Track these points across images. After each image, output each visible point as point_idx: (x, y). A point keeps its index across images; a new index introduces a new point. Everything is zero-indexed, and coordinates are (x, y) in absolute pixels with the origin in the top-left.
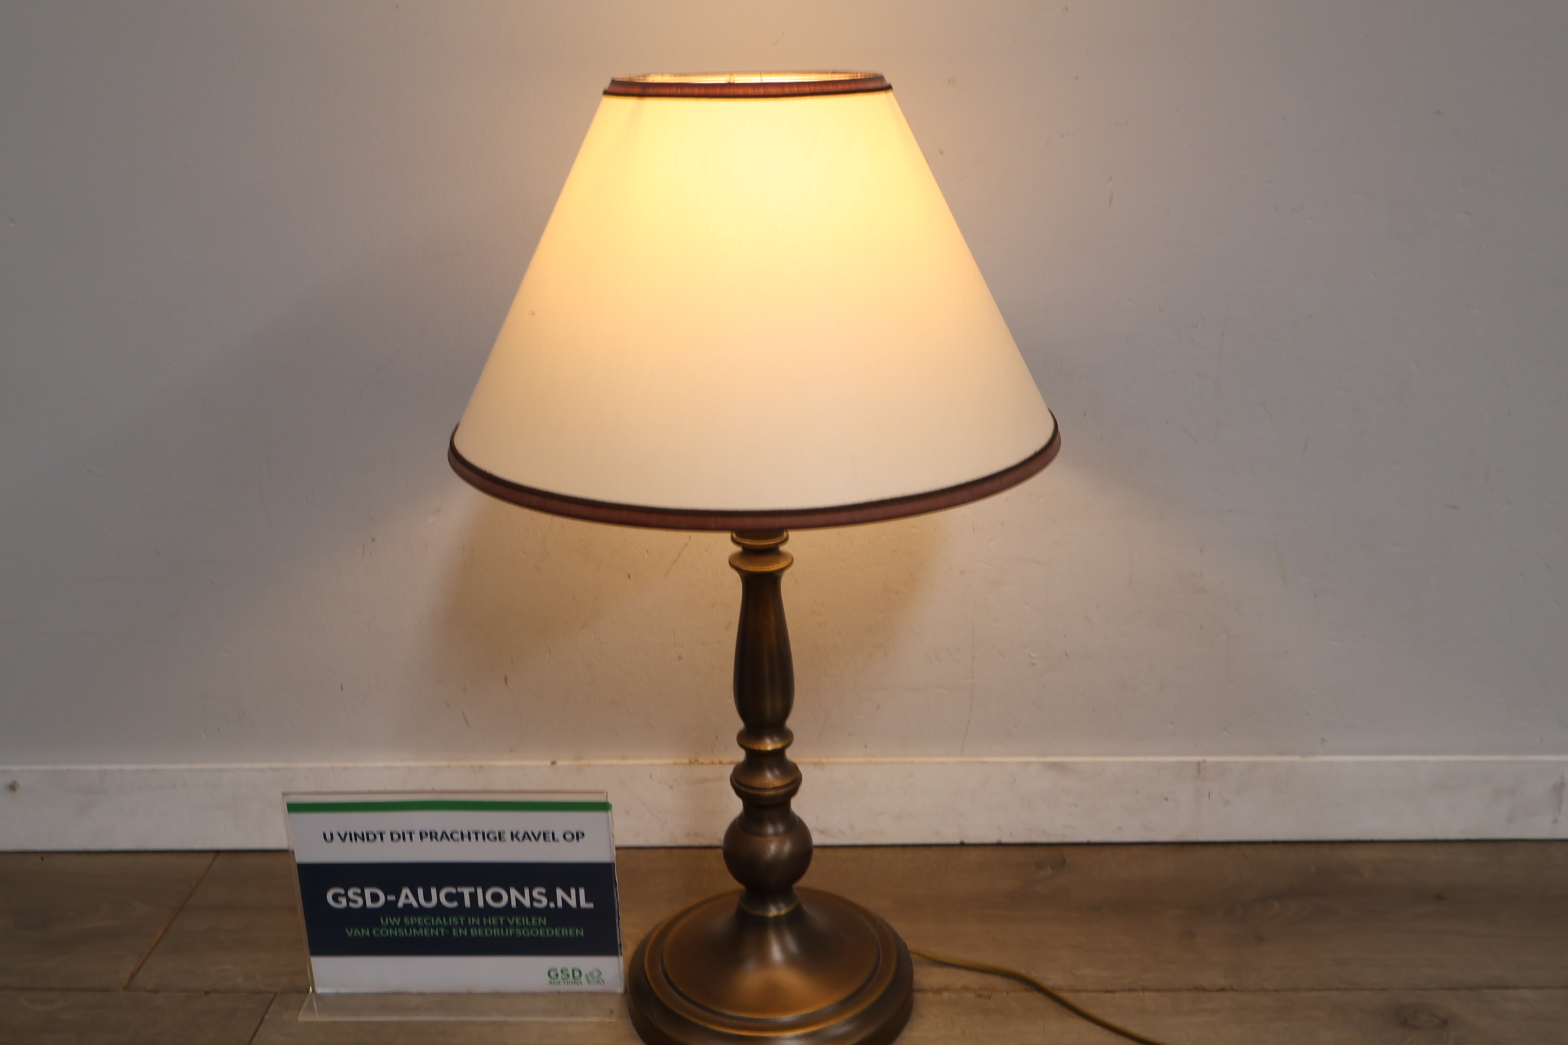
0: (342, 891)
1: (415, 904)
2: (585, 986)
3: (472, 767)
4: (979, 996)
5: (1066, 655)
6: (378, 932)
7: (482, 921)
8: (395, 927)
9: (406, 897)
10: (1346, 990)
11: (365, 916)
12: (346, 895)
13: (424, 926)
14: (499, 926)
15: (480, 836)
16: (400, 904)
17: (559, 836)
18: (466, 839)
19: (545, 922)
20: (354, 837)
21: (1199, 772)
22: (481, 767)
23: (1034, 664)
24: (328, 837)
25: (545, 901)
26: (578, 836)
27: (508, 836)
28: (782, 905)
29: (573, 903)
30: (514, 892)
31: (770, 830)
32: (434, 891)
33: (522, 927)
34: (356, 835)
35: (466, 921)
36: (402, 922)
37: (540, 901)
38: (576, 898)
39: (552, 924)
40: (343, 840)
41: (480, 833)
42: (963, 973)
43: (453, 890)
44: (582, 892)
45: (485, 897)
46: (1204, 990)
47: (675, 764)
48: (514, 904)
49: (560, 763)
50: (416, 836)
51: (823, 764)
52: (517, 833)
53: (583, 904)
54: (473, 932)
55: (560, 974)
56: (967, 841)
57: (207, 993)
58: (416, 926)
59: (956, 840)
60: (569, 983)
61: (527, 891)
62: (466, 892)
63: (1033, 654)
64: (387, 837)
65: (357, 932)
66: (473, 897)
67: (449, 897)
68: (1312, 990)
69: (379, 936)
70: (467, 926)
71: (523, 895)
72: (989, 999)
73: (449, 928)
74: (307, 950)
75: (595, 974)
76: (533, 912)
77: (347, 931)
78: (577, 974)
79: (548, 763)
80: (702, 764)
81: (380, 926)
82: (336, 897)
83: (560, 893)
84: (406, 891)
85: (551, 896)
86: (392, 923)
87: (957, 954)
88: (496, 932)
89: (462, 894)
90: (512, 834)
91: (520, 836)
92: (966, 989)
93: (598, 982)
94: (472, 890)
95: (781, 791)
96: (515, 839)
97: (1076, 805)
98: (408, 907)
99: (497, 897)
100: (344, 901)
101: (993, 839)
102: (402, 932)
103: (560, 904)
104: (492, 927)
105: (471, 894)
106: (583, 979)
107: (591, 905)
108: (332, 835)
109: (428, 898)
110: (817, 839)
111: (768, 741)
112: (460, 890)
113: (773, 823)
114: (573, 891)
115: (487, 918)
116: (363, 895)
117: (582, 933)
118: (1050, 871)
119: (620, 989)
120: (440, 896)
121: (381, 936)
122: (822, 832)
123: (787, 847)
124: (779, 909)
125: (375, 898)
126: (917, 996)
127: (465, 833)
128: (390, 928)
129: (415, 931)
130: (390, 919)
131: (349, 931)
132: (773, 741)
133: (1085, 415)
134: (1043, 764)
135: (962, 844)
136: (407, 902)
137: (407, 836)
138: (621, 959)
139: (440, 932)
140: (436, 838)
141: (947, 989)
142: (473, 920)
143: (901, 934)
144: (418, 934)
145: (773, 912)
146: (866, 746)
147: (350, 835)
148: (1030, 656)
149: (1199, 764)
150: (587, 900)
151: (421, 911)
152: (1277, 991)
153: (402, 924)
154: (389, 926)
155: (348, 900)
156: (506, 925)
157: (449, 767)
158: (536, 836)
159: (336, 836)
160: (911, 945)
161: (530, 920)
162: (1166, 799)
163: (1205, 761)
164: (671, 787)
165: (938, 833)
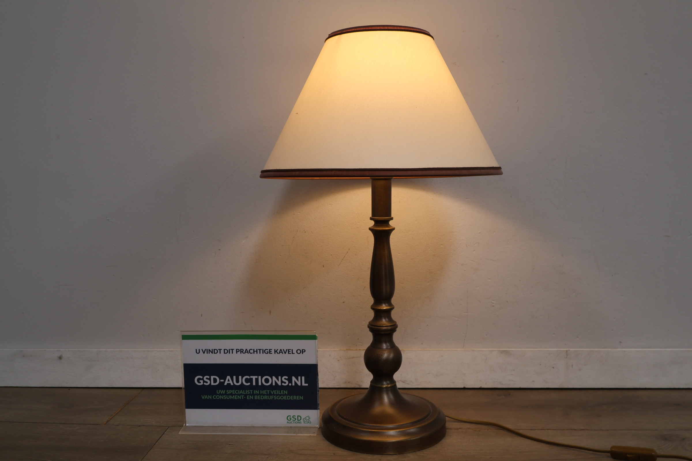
0: (201, 377)
1: (232, 384)
2: (303, 425)
4: (475, 431)
5: (507, 302)
6: (215, 397)
7: (260, 392)
8: (222, 395)
9: (228, 380)
10: (638, 430)
11: (211, 389)
12: (203, 379)
13: (235, 395)
14: (267, 395)
15: (261, 351)
16: (226, 384)
17: (294, 351)
18: (255, 353)
19: (287, 393)
20: (209, 351)
21: (567, 355)
23: (493, 306)
24: (198, 352)
25: (287, 382)
26: (303, 351)
27: (273, 351)
29: (299, 383)
30: (274, 378)
31: (384, 346)
32: (240, 377)
33: (277, 395)
34: (209, 350)
35: (253, 392)
36: (226, 392)
37: (285, 383)
38: (300, 381)
39: (289, 394)
40: (204, 353)
41: (261, 349)
42: (468, 424)
43: (248, 377)
44: (303, 378)
45: (262, 381)
46: (575, 430)
48: (274, 384)
50: (235, 351)
52: (277, 350)
53: (304, 384)
54: (256, 397)
55: (292, 419)
56: (466, 387)
57: (139, 426)
58: (232, 394)
59: (462, 387)
60: (295, 423)
61: (280, 377)
62: (254, 378)
64: (222, 351)
65: (206, 397)
66: (257, 380)
67: (247, 381)
68: (623, 430)
69: (215, 398)
70: (253, 395)
71: (278, 380)
72: (479, 432)
73: (246, 395)
74: (184, 406)
75: (307, 418)
76: (282, 388)
77: (202, 396)
78: (299, 418)
81: (217, 394)
82: (199, 380)
83: (294, 379)
84: (228, 377)
85: (290, 381)
86: (222, 393)
88: (265, 397)
89: (252, 379)
90: (275, 350)
91: (278, 351)
92: (469, 428)
93: (308, 422)
94: (257, 377)
95: (389, 328)
96: (276, 352)
97: (514, 370)
98: (229, 384)
99: (267, 381)
100: (202, 381)
101: (478, 386)
102: (225, 397)
103: (293, 384)
104: (264, 395)
105: (256, 378)
106: (302, 420)
107: (307, 385)
108: (199, 350)
109: (237, 381)
111: (384, 305)
112: (251, 377)
113: (386, 343)
114: (299, 378)
115: (262, 391)
116: (210, 379)
117: (302, 399)
118: (504, 397)
119: (318, 426)
120: (242, 380)
121: (216, 399)
124: (388, 384)
125: (215, 381)
126: (447, 430)
127: (255, 350)
128: (221, 395)
129: (231, 396)
130: (221, 391)
131: (203, 396)
132: (386, 306)
133: (511, 197)
134: (499, 351)
135: (464, 389)
136: (229, 382)
137: (231, 351)
138: (319, 410)
139: (241, 397)
140: (243, 352)
141: (460, 428)
142: (256, 392)
144: (232, 398)
145: (385, 385)
146: (422, 344)
147: (207, 350)
148: (492, 302)
149: (567, 351)
150: (305, 383)
151: (234, 387)
152: (608, 430)
153: (226, 394)
154: (220, 394)
155: (204, 382)
156: (270, 394)
158: (285, 351)
159: (201, 351)
161: (280, 392)
162: (553, 368)
163: (569, 350)
164: (339, 360)
165: (454, 383)
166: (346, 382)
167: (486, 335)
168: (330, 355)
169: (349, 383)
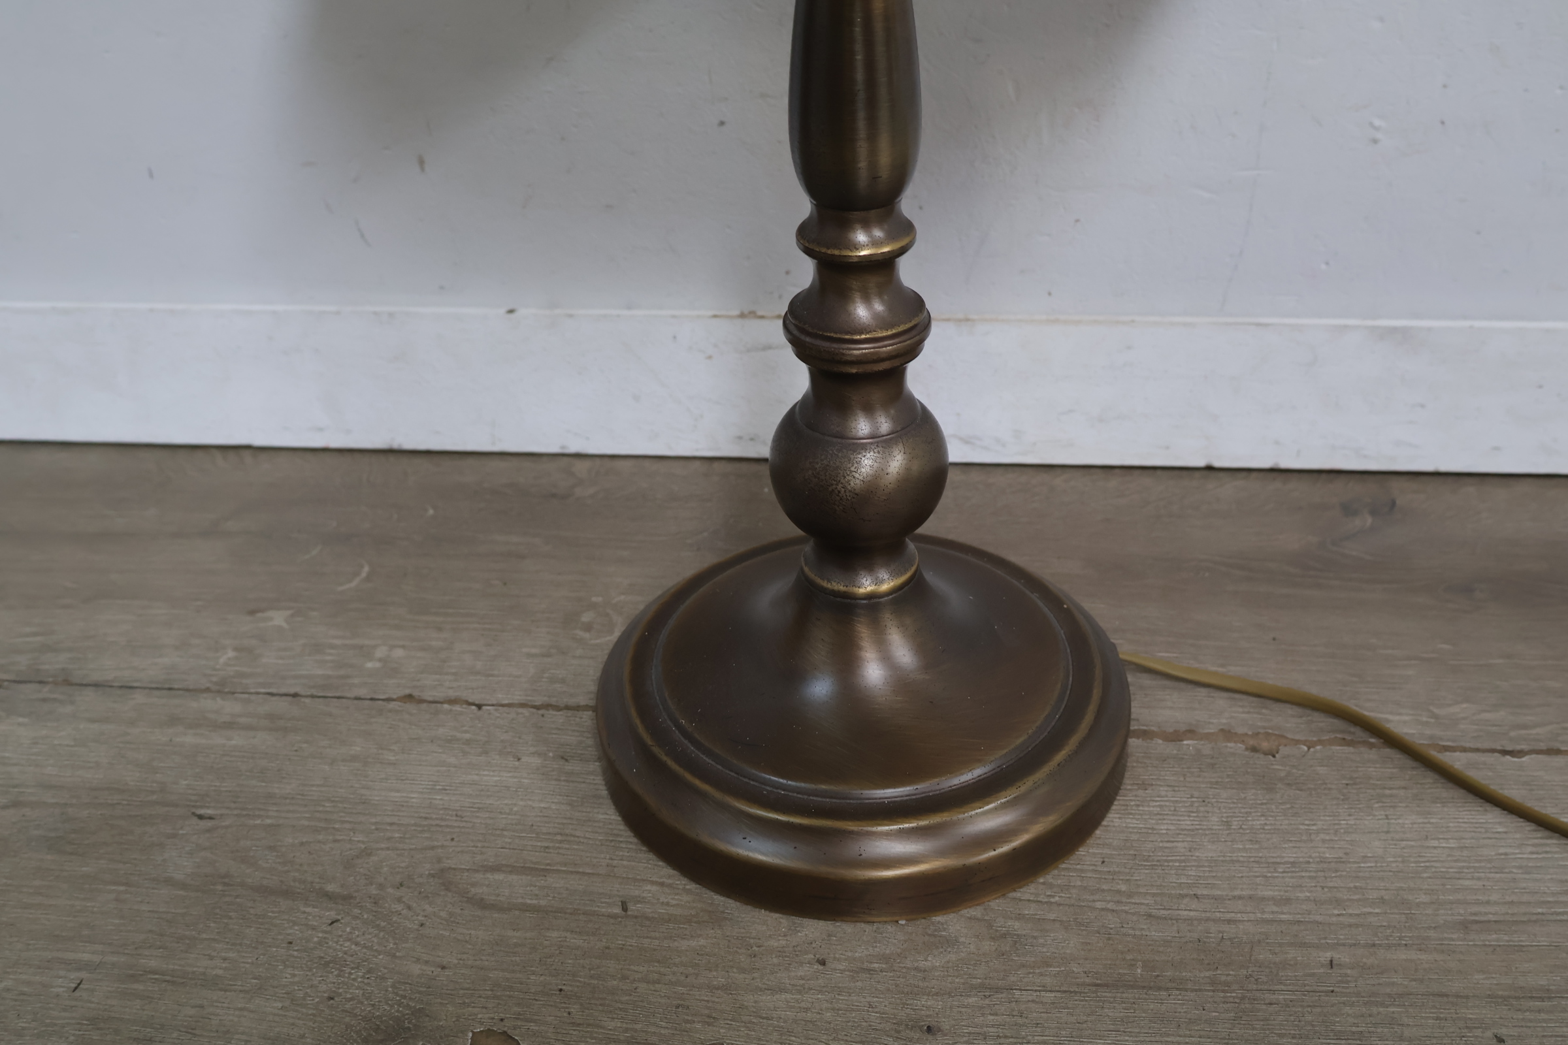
3: (375, 313)
4: (1254, 750)
22: (391, 315)
23: (1375, 141)
28: (883, 574)
31: (862, 427)
47: (715, 316)
49: (522, 312)
51: (973, 320)
59: (1201, 463)
63: (1377, 122)
72: (1274, 756)
79: (503, 311)
80: (762, 317)
87: (1209, 666)
92: (1228, 734)
97: (1423, 406)
110: (955, 453)
111: (862, 237)
113: (869, 410)
118: (1368, 520)
122: (966, 441)
123: (897, 463)
124: (878, 582)
132: (873, 238)
134: (1372, 328)
135: (1210, 468)
141: (1191, 733)
143: (1103, 624)
145: (866, 585)
148: (1371, 125)
157: (338, 313)
160: (1126, 649)
164: (710, 357)
165: (1167, 448)
166: (740, 438)
167: (1327, 264)
168: (675, 337)
169: (752, 439)
